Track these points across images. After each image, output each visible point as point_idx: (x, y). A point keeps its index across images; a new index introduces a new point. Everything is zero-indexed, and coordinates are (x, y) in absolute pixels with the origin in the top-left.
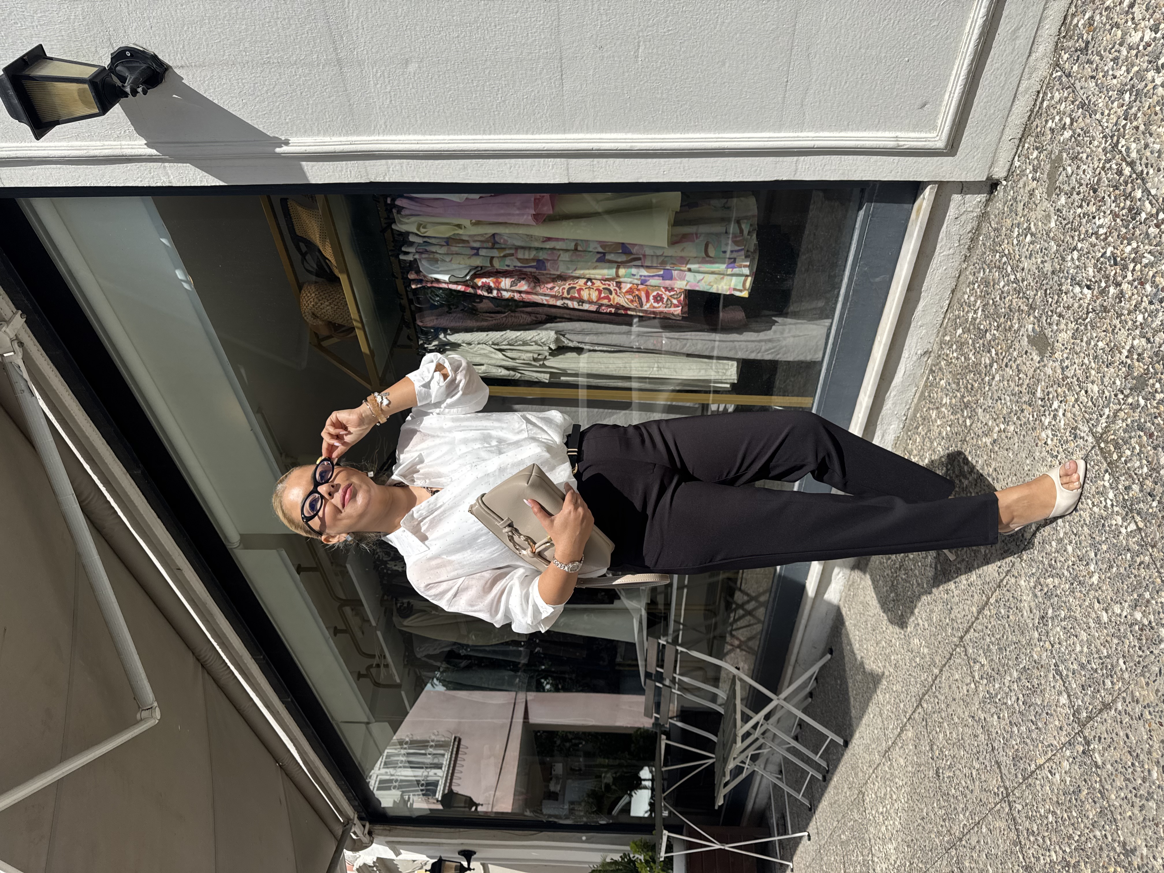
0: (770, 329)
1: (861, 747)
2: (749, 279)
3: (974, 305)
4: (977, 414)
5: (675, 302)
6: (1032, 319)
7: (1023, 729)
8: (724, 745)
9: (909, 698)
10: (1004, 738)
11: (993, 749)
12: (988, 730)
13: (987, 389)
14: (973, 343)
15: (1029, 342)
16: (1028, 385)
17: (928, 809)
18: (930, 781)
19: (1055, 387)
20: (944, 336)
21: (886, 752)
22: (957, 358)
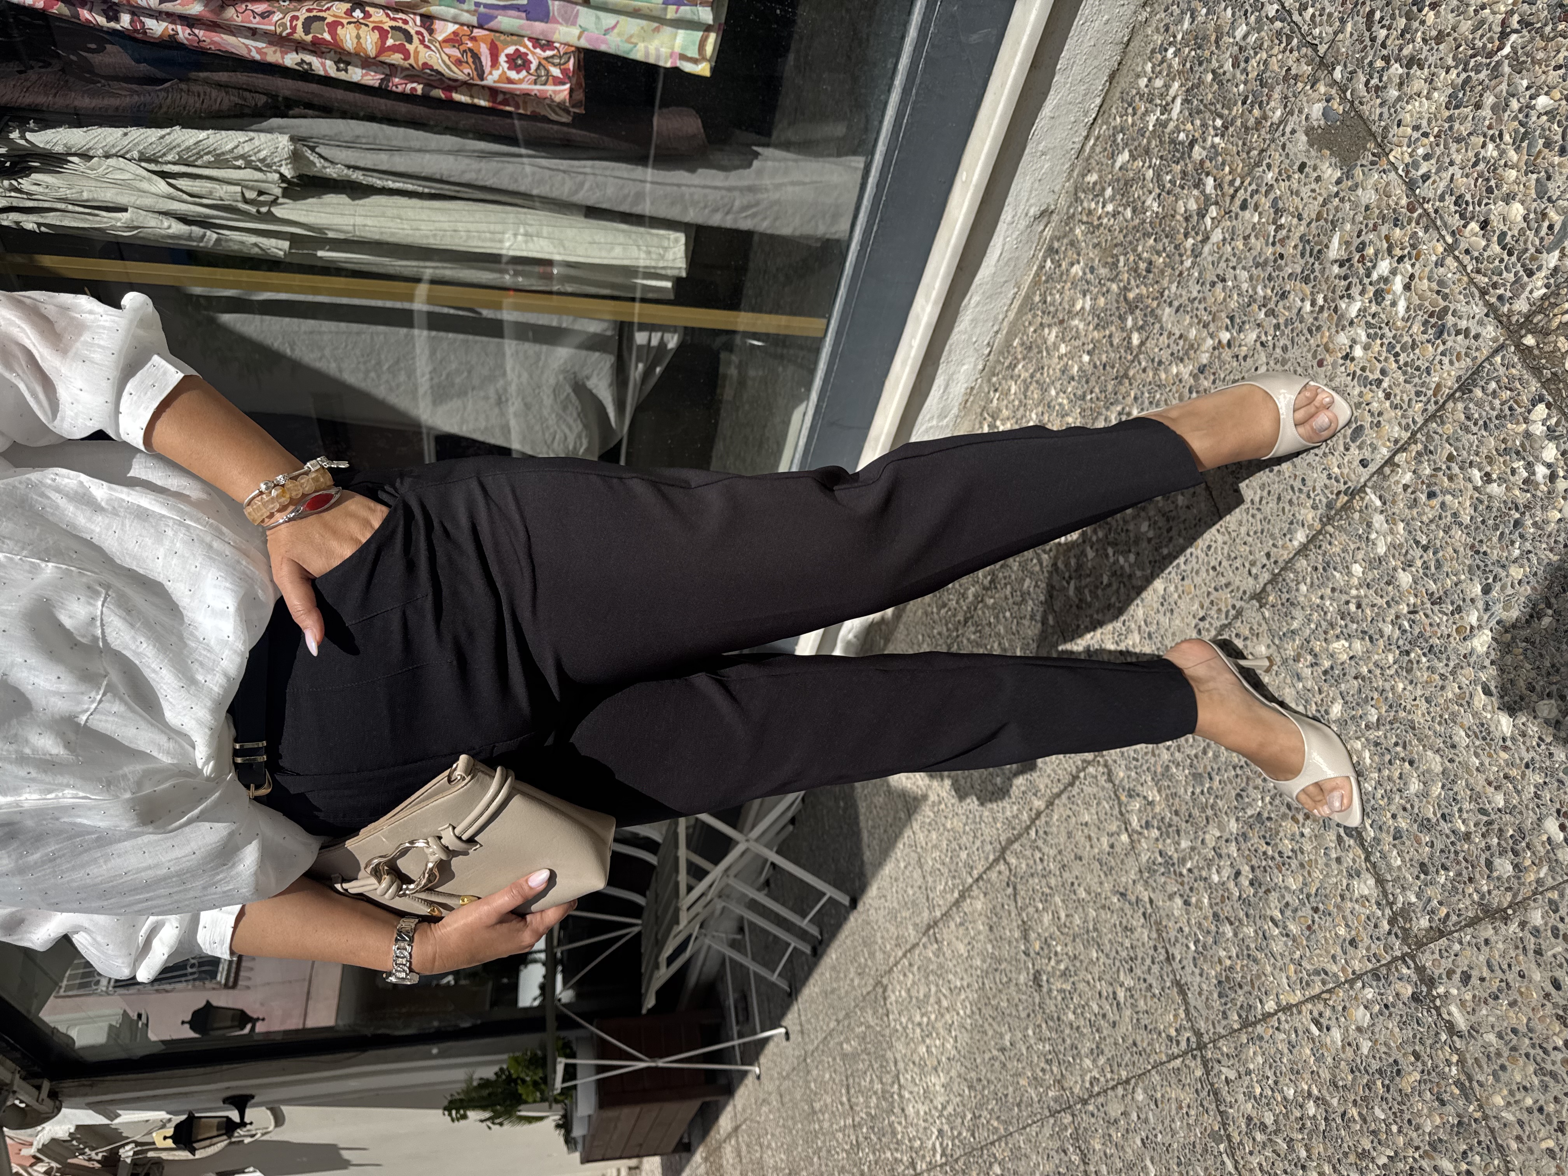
0: (750, 165)
1: (882, 912)
2: (712, 37)
3: (1162, 96)
4: (1158, 318)
5: (556, 72)
6: (1322, 89)
7: (1250, 931)
8: (658, 913)
9: (978, 843)
10: (1197, 942)
11: (1169, 959)
12: (1158, 923)
13: (1188, 263)
14: (1158, 176)
15: (1311, 144)
16: (1301, 238)
17: (1013, 1035)
18: (1019, 991)
19: (1384, 230)
20: (1084, 176)
21: (929, 927)
22: (1115, 214)
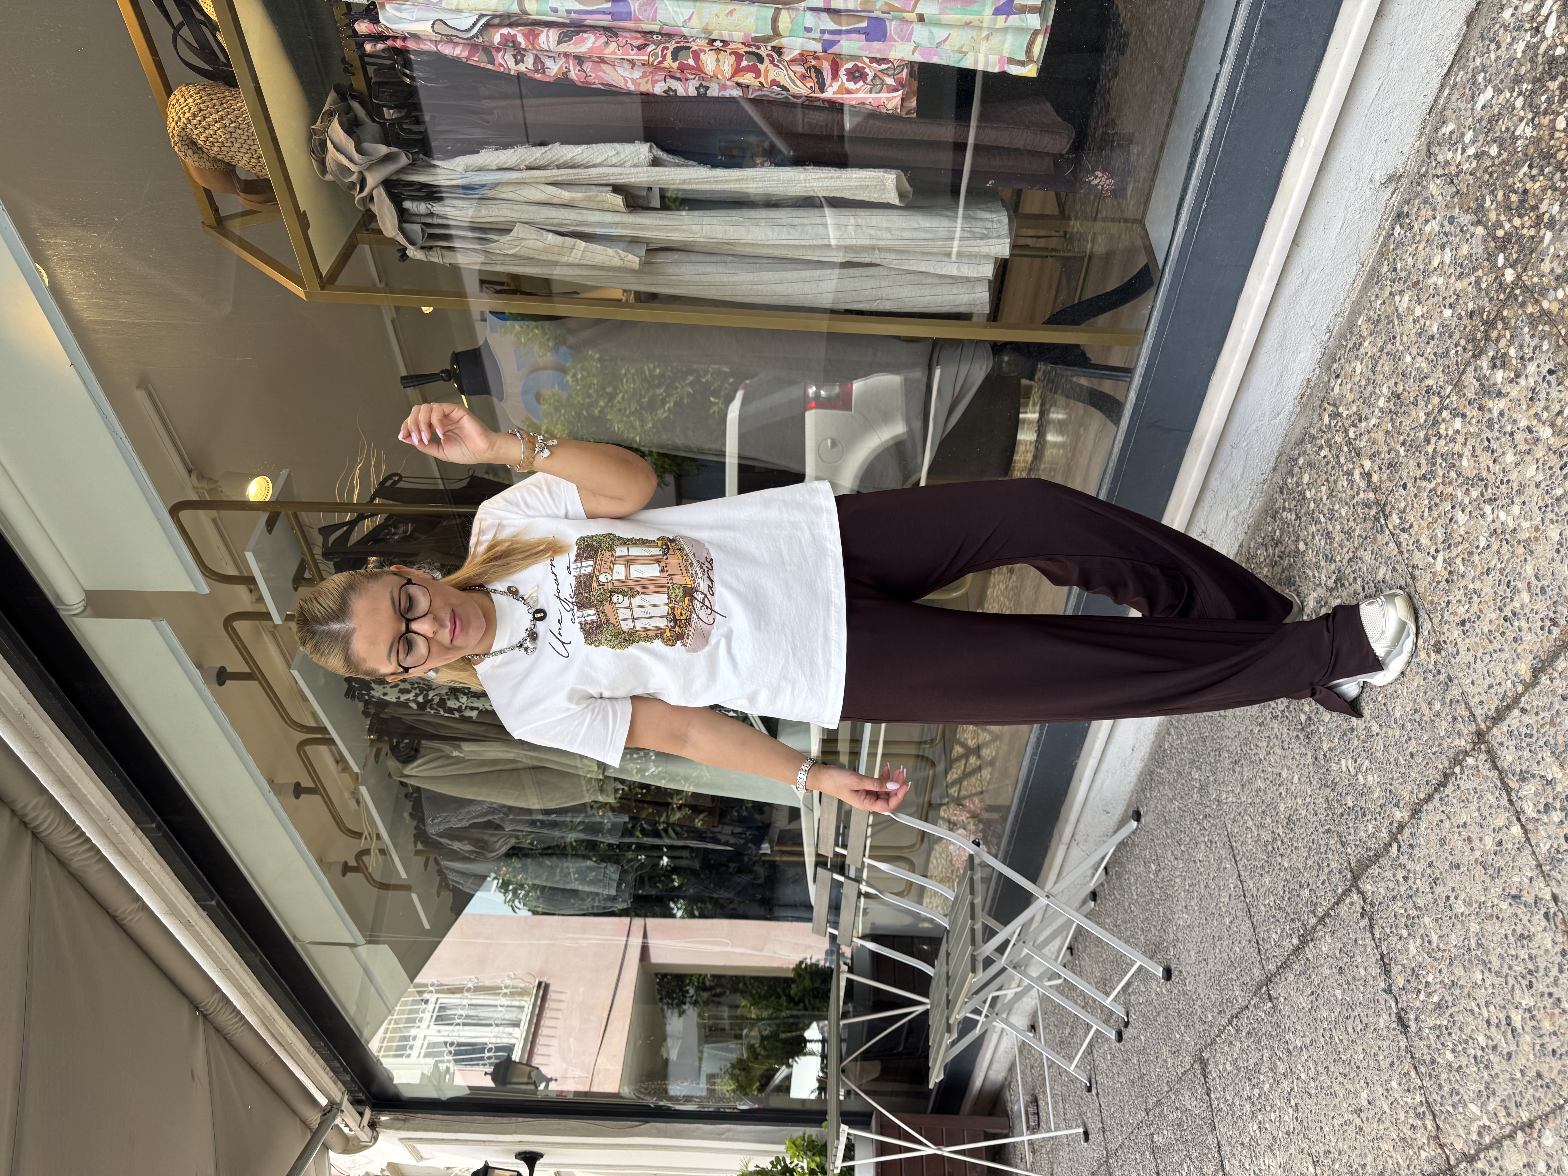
2: (1040, 38)
5: (890, 81)
8: (948, 977)
17: (1371, 1092)
18: (1379, 1037)
21: (1262, 984)
